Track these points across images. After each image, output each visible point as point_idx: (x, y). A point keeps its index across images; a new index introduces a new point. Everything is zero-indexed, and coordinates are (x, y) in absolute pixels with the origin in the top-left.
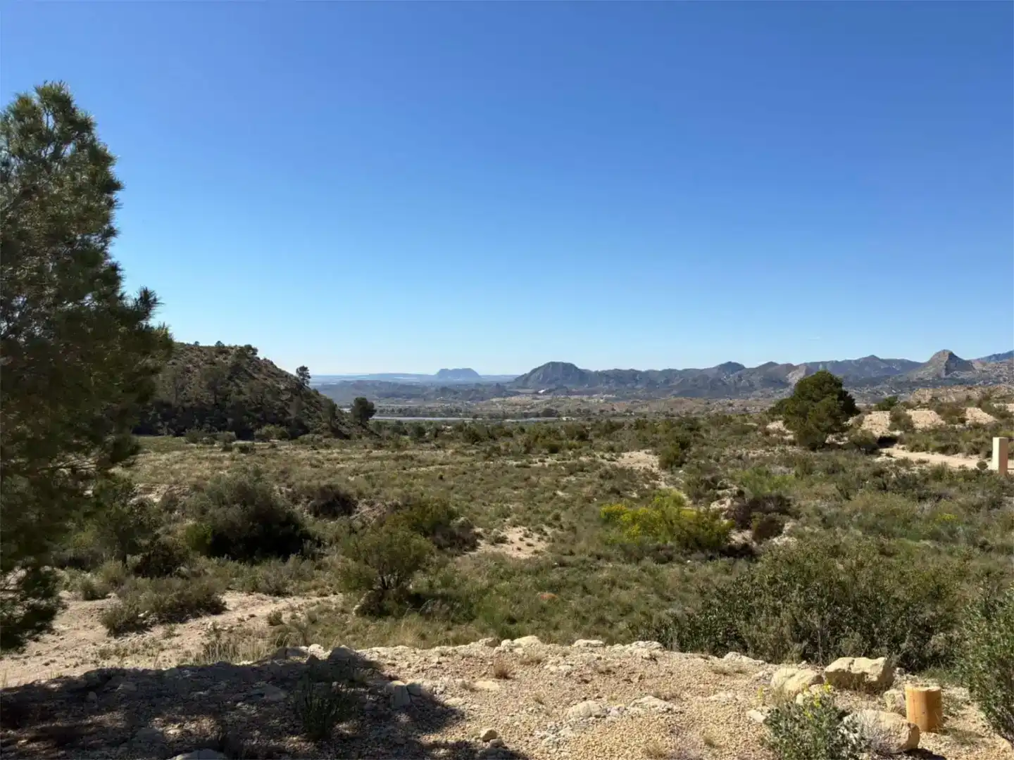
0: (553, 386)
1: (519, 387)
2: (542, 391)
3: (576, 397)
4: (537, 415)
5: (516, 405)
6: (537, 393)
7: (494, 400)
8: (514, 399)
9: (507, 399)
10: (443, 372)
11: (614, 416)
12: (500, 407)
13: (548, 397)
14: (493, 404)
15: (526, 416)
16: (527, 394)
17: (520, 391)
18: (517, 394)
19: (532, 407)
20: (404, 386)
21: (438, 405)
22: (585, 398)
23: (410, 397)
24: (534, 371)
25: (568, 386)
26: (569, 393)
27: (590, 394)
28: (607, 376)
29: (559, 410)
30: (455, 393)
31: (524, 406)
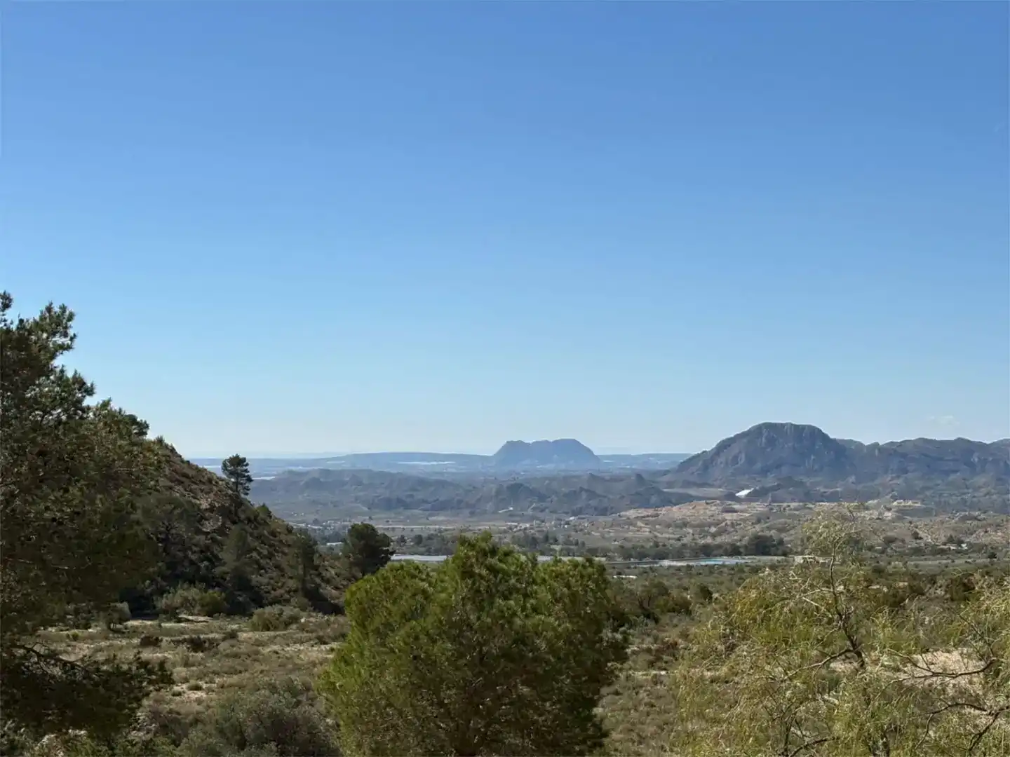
0: (770, 481)
1: (688, 484)
2: (744, 493)
3: (826, 505)
4: (734, 551)
5: (685, 525)
6: (732, 497)
7: (632, 513)
8: (678, 512)
9: (663, 511)
10: (514, 449)
11: (918, 551)
12: (646, 532)
13: (759, 507)
14: (630, 522)
15: (707, 551)
16: (709, 500)
17: (692, 492)
18: (686, 499)
19: (719, 533)
20: (421, 483)
21: (503, 525)
22: (846, 506)
23: (440, 507)
24: (725, 445)
25: (808, 481)
26: (809, 497)
27: (862, 498)
28: (904, 456)
29: (786, 538)
30: (542, 498)
31: (702, 527)
